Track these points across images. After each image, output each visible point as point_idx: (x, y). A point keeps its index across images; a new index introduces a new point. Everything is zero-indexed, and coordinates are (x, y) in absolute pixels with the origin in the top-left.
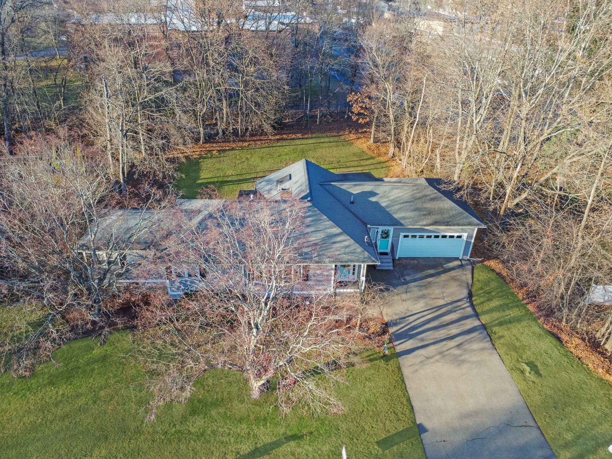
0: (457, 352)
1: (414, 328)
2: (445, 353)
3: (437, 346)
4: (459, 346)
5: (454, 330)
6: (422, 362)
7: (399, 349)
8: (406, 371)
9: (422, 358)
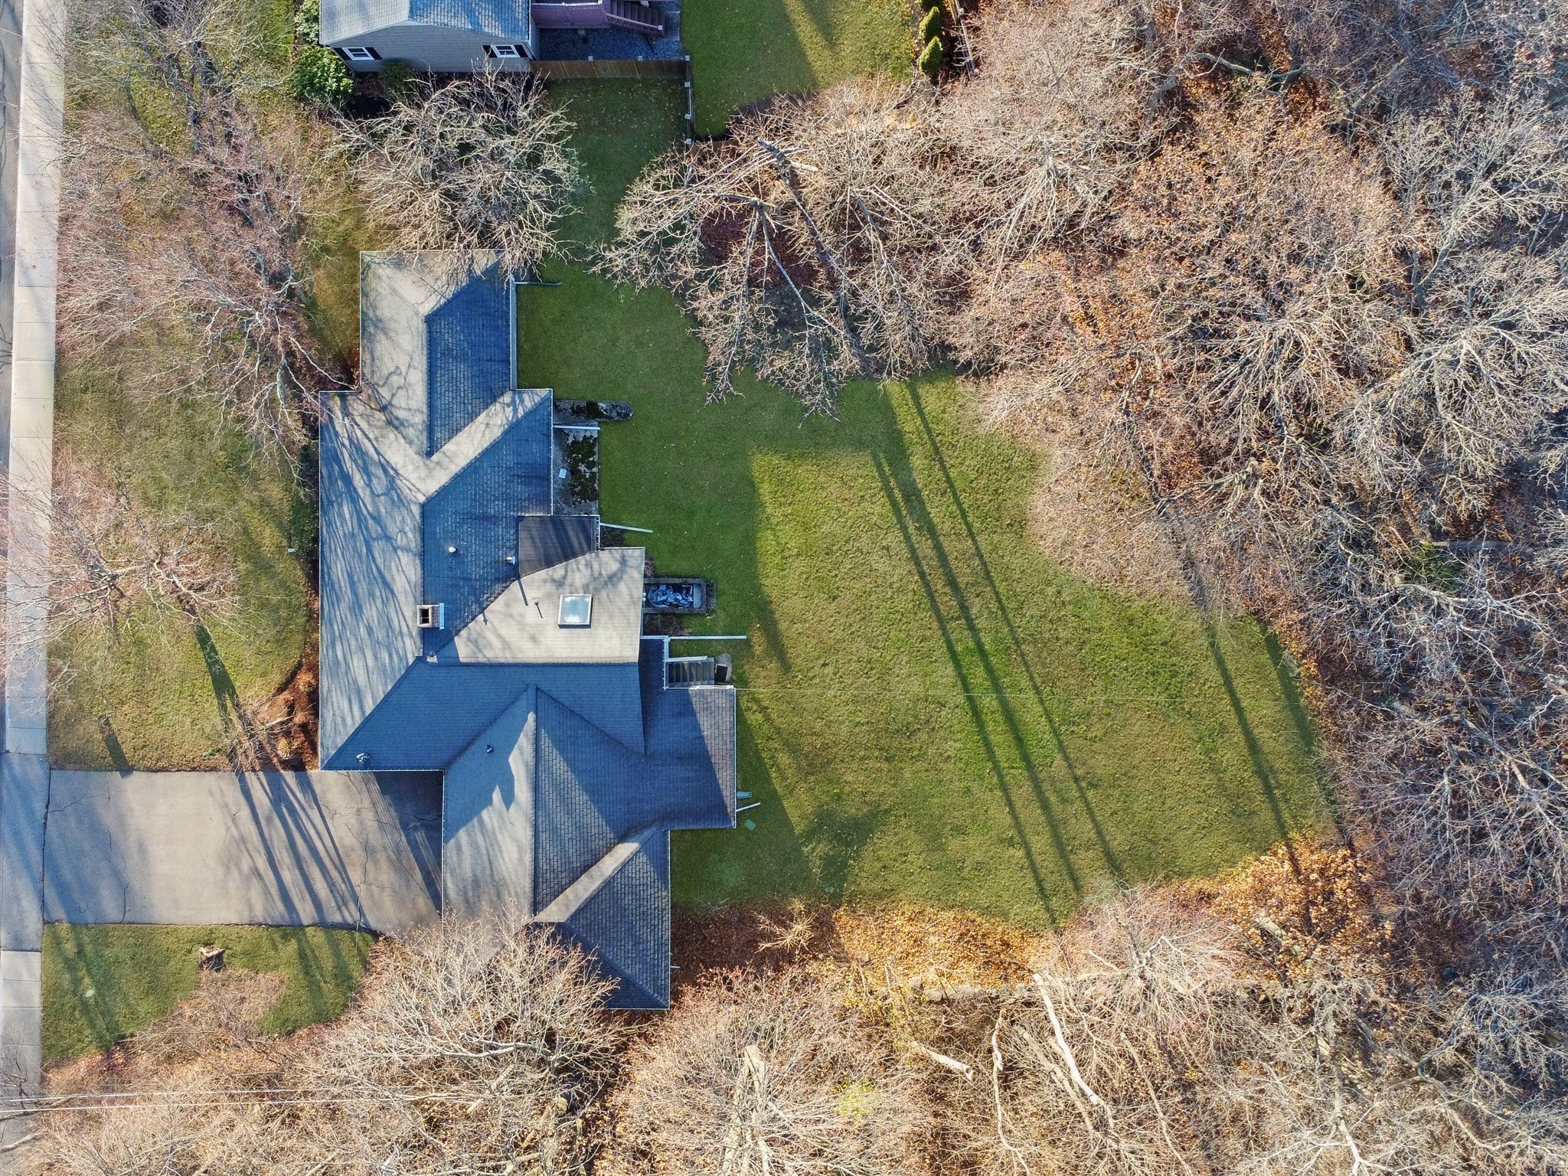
0: (246, 865)
1: (292, 811)
2: (242, 847)
3: (256, 838)
4: (256, 872)
5: (289, 876)
6: (227, 806)
7: (250, 777)
8: (210, 778)
9: (233, 810)
